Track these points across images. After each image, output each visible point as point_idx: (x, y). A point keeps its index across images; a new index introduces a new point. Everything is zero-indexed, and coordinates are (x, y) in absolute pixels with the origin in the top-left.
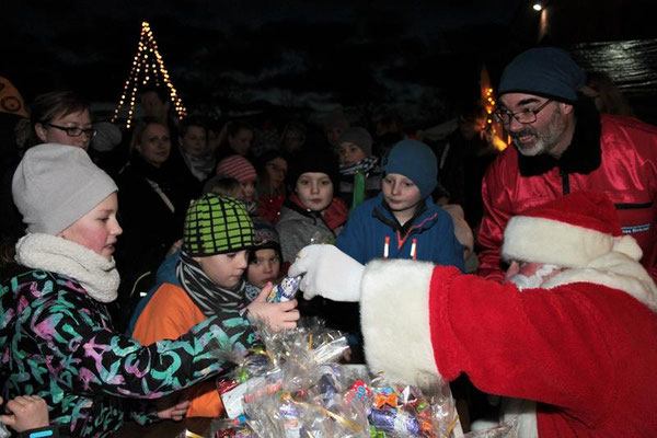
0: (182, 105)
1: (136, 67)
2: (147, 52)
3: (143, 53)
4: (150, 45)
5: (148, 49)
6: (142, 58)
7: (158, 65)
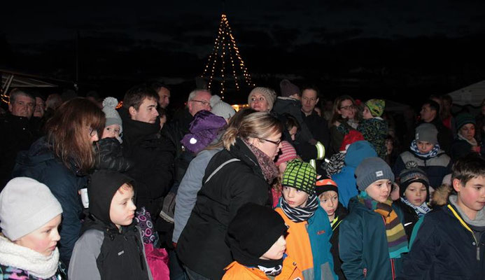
0: (248, 72)
1: (217, 45)
2: (225, 34)
3: (222, 35)
4: (226, 30)
5: (225, 33)
6: (221, 39)
7: (232, 44)
